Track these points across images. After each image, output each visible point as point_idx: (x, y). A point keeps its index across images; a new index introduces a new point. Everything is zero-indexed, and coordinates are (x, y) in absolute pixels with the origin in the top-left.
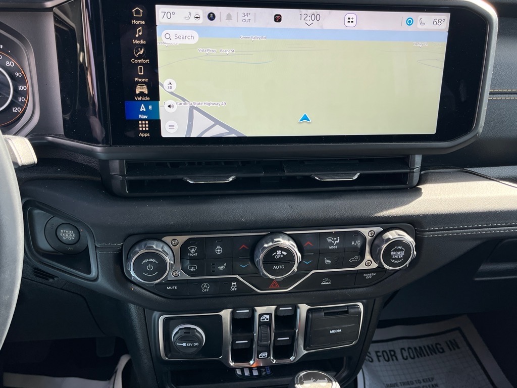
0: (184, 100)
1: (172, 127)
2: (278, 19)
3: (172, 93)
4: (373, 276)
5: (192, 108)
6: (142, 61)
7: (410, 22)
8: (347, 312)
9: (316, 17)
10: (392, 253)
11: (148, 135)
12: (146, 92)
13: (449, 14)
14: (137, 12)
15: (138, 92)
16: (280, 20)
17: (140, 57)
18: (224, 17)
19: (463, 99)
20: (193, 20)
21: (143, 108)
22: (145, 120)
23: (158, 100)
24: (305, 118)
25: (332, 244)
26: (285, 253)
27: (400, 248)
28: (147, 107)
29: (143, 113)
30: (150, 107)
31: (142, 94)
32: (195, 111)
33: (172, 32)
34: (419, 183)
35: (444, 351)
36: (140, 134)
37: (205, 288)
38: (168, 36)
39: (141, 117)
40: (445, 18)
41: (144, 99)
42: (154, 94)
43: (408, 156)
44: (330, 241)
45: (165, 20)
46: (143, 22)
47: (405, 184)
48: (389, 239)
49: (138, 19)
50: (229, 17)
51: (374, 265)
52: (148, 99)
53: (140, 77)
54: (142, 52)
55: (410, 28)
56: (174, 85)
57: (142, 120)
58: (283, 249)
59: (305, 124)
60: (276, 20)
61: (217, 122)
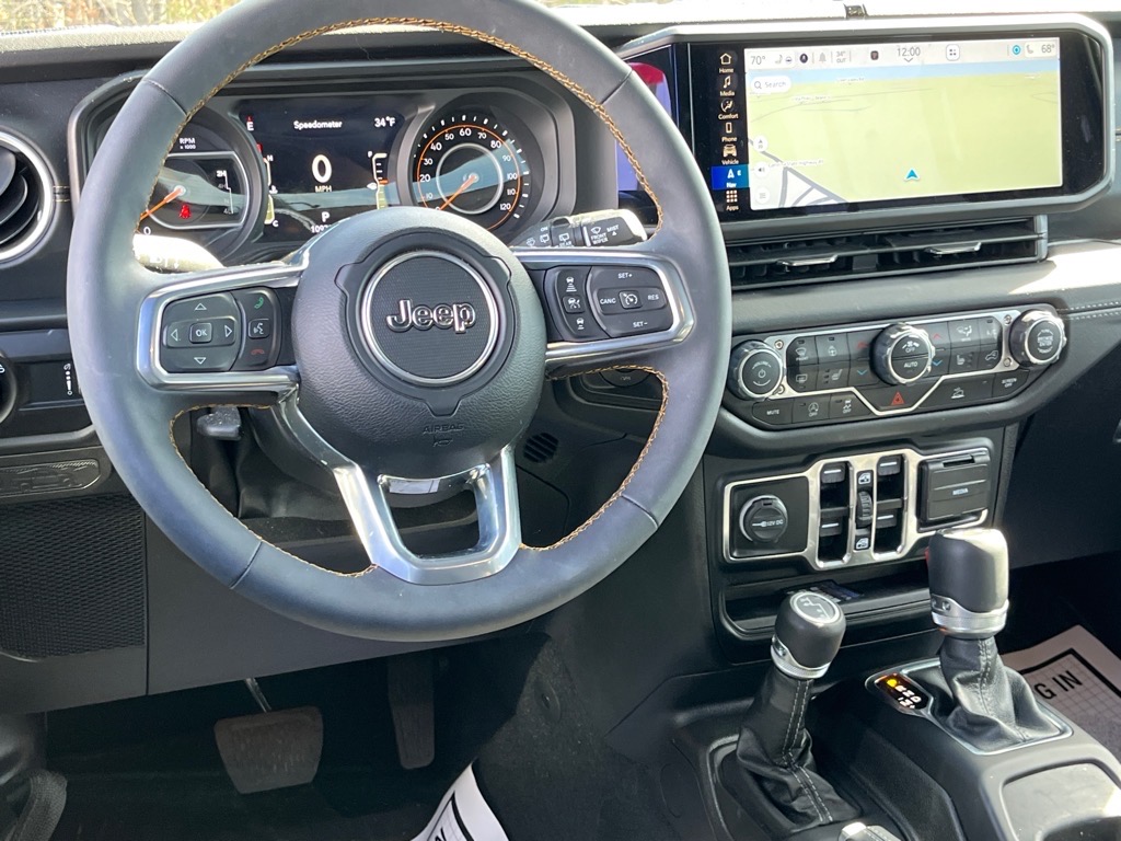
0: (777, 160)
1: (763, 196)
2: (875, 56)
3: (764, 153)
4: (1014, 383)
5: (786, 169)
6: (730, 116)
7: (1017, 50)
8: (972, 461)
9: (915, 52)
10: (1039, 339)
11: (737, 208)
12: (735, 154)
13: (1058, 39)
14: (726, 59)
15: (725, 155)
16: (877, 58)
17: (728, 112)
18: (817, 57)
19: (1087, 140)
20: (784, 64)
21: (731, 175)
22: (733, 189)
23: (747, 163)
24: (912, 174)
25: (964, 336)
26: (917, 345)
27: (1047, 331)
28: (735, 173)
29: (731, 180)
30: (739, 173)
31: (730, 157)
32: (789, 173)
33: (762, 80)
34: (1048, 256)
35: (1053, 695)
36: (728, 208)
37: (813, 411)
38: (758, 85)
39: (729, 185)
40: (1055, 42)
41: (732, 163)
42: (743, 157)
43: (1031, 219)
44: (960, 331)
45: (755, 66)
46: (732, 71)
47: (1034, 256)
48: (1032, 321)
49: (726, 67)
50: (823, 58)
51: (1014, 365)
52: (737, 162)
53: (729, 136)
54: (729, 106)
55: (1018, 58)
56: (765, 144)
57: (730, 189)
58: (914, 340)
59: (912, 183)
60: (873, 58)
61: (814, 186)
